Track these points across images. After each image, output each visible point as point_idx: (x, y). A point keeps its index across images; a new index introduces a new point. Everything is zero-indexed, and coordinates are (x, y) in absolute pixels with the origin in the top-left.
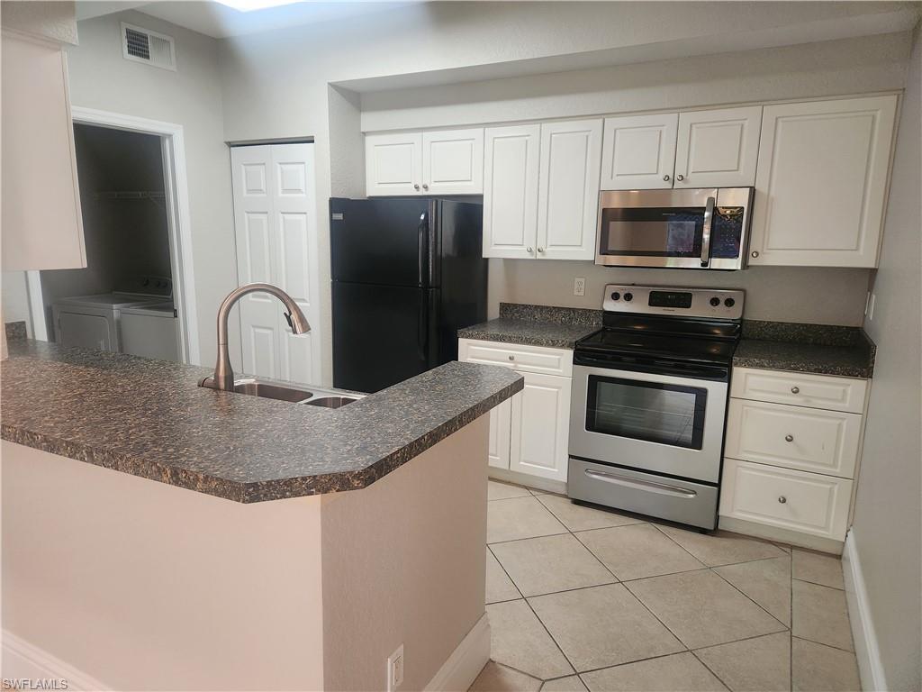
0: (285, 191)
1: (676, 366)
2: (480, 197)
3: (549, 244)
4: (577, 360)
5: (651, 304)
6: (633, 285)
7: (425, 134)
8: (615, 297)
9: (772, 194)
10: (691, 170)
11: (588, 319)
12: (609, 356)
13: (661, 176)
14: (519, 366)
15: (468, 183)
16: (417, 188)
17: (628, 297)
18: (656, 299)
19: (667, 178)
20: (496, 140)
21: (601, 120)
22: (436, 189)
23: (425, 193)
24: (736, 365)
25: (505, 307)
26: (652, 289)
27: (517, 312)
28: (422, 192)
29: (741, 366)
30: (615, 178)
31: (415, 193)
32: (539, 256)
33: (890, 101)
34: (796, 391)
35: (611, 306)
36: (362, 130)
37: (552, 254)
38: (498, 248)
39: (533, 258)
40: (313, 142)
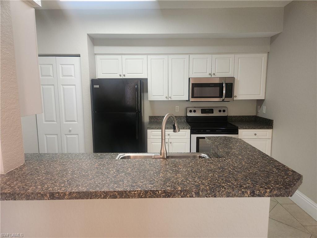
0: (64, 76)
1: (222, 131)
2: (147, 79)
3: (173, 95)
4: (192, 133)
5: (202, 113)
6: (195, 107)
7: (123, 56)
8: (191, 111)
9: (239, 79)
10: (216, 72)
11: (181, 119)
12: (202, 130)
13: (208, 73)
14: (171, 137)
15: (142, 74)
16: (120, 76)
17: (195, 111)
18: (203, 111)
19: (210, 74)
20: (152, 60)
21: (188, 55)
22: (128, 76)
23: (124, 77)
24: (239, 129)
25: (151, 118)
26: (201, 108)
27: (156, 119)
28: (122, 77)
29: (241, 129)
30: (194, 74)
31: (119, 77)
32: (170, 99)
33: (266, 55)
34: (256, 135)
35: (189, 114)
36: (95, 53)
37: (174, 98)
38: (154, 97)
39: (167, 100)
40: (80, 56)
